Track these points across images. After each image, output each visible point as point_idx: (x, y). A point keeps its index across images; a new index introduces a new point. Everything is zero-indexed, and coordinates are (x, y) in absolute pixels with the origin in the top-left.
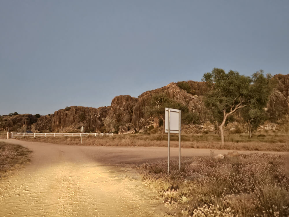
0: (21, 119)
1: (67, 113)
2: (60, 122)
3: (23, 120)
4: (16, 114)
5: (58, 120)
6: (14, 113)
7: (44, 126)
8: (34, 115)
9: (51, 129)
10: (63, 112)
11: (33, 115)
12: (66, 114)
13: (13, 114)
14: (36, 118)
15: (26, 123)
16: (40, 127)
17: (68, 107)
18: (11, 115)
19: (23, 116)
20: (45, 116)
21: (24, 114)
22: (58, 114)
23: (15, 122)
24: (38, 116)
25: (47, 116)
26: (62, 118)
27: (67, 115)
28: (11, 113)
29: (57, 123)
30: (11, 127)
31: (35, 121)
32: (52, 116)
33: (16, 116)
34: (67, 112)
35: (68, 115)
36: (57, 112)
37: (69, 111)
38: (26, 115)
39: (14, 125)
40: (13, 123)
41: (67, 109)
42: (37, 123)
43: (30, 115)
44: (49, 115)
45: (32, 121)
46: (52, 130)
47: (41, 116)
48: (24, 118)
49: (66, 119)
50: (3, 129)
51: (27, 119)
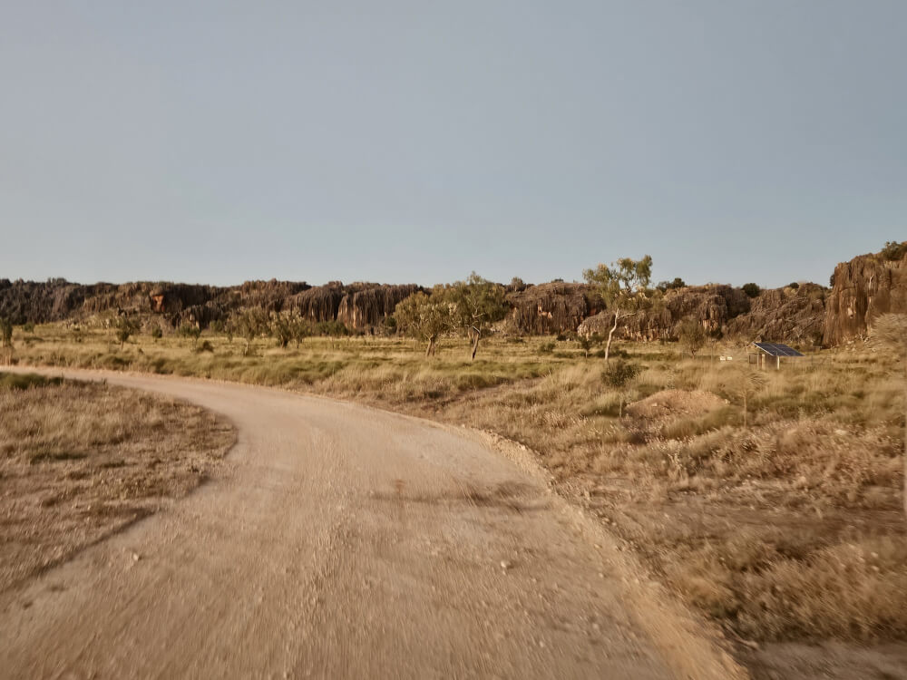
0: (696, 303)
1: (894, 269)
2: (861, 308)
3: (703, 306)
4: (679, 284)
5: (853, 301)
6: (671, 281)
7: (783, 327)
8: (738, 288)
9: (822, 337)
10: (873, 266)
11: (734, 286)
12: (890, 272)
13: (669, 286)
14: (745, 298)
15: (711, 315)
16: (768, 327)
17: (895, 243)
18: (665, 287)
19: (703, 290)
20: (780, 290)
21: (705, 283)
22: (850, 276)
23: (677, 312)
24: (752, 291)
25: (786, 291)
26: (872, 292)
27: (894, 279)
28: (662, 281)
29: (850, 312)
30: (665, 328)
31: (741, 309)
32: (803, 290)
33: (680, 292)
34: (890, 265)
35: (898, 276)
36: (849, 265)
37: (901, 263)
38: (714, 289)
39: (675, 324)
40: (670, 316)
41: (894, 253)
42: (750, 315)
43: (724, 287)
44: (794, 286)
45: (734, 309)
46: (826, 341)
47: (763, 290)
48: (706, 298)
49: (889, 297)
50: (639, 334)
51: (716, 301)
